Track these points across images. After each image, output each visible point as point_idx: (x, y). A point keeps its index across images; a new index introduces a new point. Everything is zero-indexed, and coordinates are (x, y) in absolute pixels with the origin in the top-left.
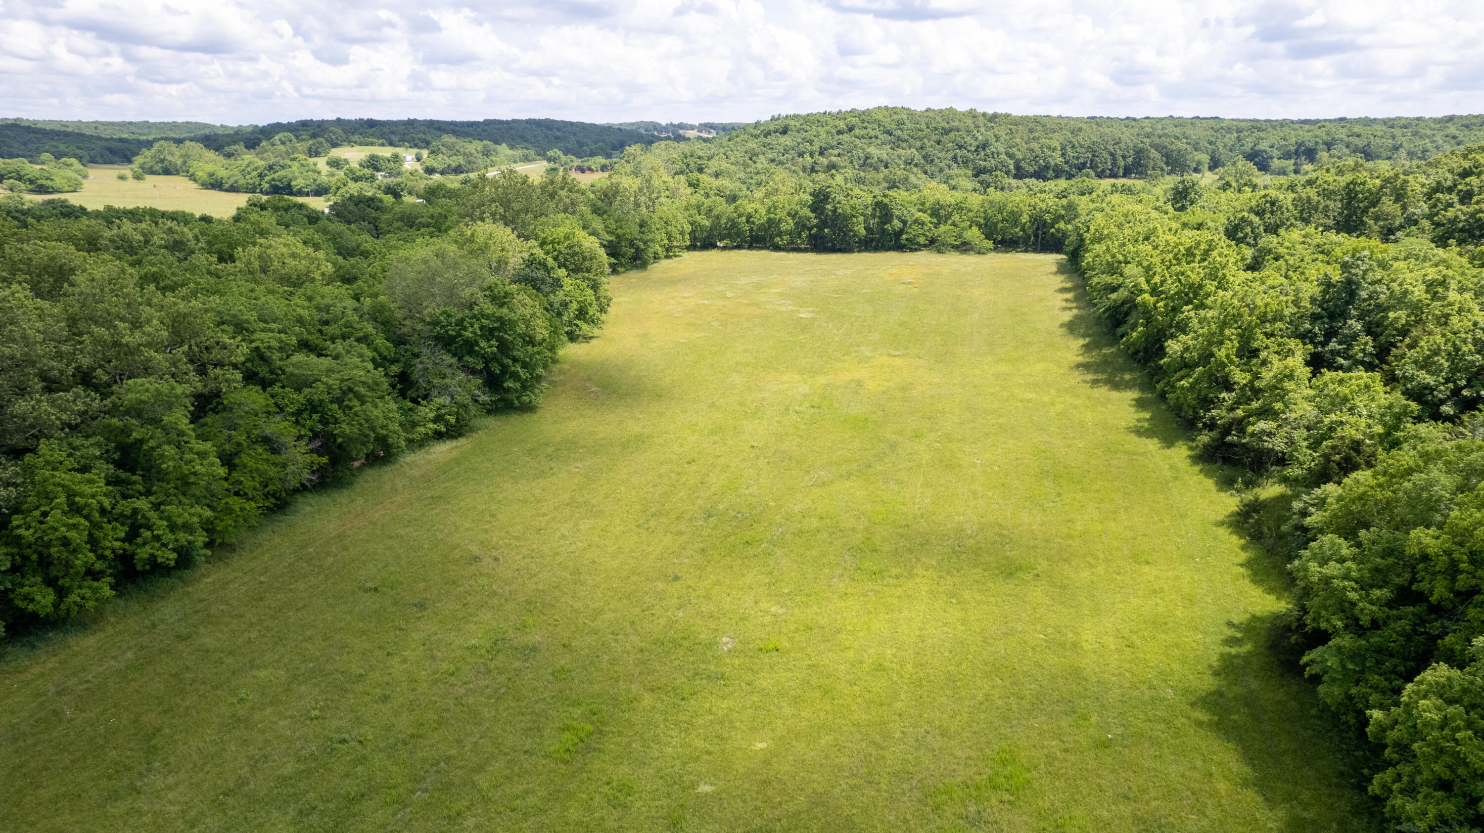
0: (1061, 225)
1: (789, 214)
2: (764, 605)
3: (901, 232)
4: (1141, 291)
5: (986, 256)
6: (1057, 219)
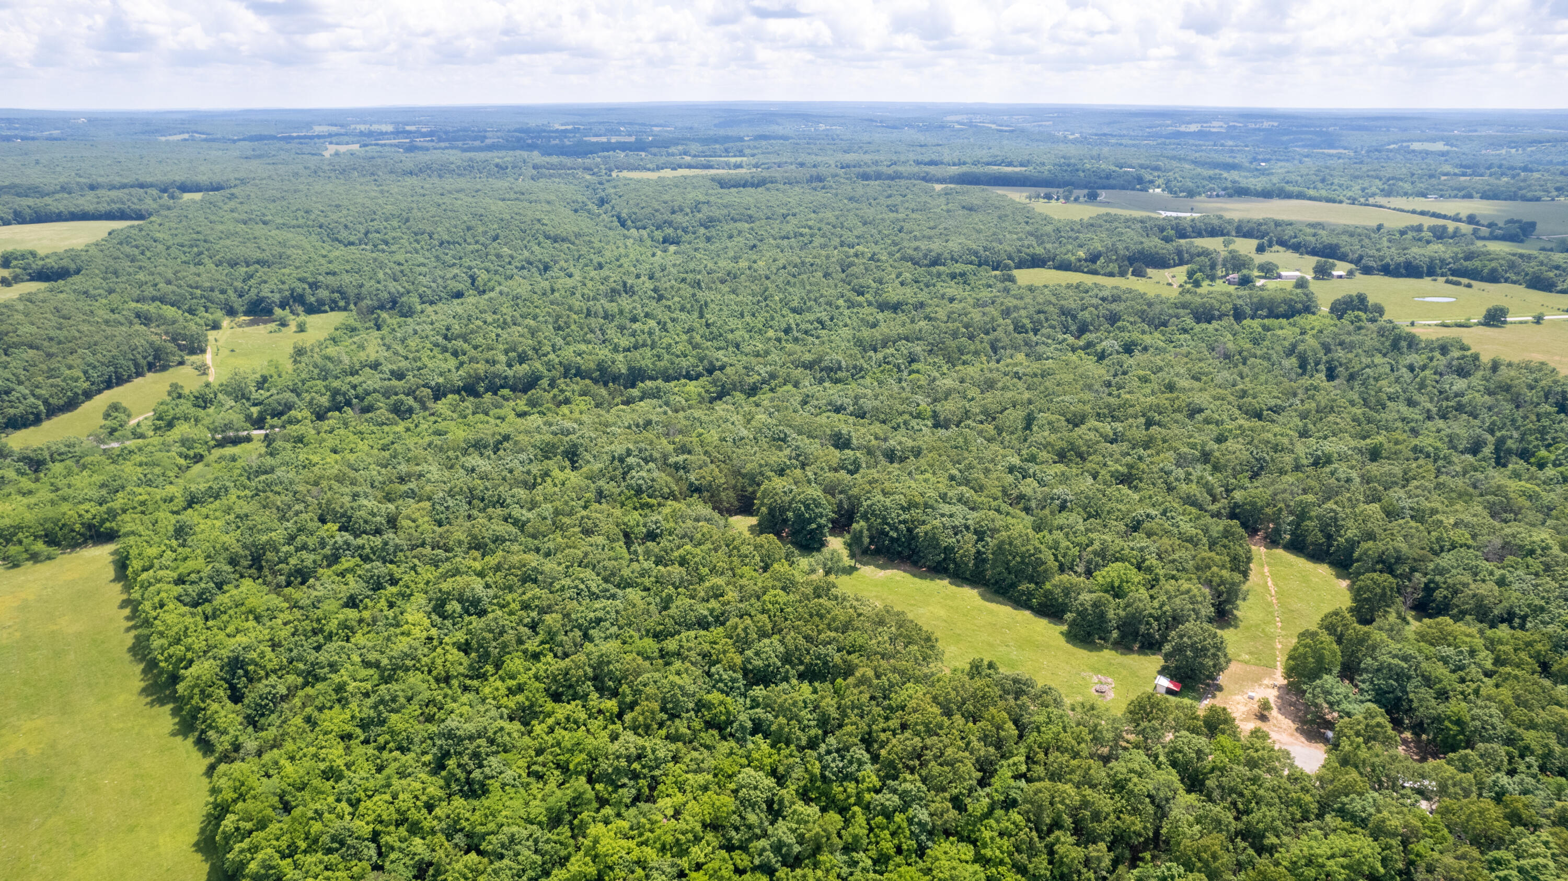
0: (108, 525)
5: (57, 561)
6: (104, 521)
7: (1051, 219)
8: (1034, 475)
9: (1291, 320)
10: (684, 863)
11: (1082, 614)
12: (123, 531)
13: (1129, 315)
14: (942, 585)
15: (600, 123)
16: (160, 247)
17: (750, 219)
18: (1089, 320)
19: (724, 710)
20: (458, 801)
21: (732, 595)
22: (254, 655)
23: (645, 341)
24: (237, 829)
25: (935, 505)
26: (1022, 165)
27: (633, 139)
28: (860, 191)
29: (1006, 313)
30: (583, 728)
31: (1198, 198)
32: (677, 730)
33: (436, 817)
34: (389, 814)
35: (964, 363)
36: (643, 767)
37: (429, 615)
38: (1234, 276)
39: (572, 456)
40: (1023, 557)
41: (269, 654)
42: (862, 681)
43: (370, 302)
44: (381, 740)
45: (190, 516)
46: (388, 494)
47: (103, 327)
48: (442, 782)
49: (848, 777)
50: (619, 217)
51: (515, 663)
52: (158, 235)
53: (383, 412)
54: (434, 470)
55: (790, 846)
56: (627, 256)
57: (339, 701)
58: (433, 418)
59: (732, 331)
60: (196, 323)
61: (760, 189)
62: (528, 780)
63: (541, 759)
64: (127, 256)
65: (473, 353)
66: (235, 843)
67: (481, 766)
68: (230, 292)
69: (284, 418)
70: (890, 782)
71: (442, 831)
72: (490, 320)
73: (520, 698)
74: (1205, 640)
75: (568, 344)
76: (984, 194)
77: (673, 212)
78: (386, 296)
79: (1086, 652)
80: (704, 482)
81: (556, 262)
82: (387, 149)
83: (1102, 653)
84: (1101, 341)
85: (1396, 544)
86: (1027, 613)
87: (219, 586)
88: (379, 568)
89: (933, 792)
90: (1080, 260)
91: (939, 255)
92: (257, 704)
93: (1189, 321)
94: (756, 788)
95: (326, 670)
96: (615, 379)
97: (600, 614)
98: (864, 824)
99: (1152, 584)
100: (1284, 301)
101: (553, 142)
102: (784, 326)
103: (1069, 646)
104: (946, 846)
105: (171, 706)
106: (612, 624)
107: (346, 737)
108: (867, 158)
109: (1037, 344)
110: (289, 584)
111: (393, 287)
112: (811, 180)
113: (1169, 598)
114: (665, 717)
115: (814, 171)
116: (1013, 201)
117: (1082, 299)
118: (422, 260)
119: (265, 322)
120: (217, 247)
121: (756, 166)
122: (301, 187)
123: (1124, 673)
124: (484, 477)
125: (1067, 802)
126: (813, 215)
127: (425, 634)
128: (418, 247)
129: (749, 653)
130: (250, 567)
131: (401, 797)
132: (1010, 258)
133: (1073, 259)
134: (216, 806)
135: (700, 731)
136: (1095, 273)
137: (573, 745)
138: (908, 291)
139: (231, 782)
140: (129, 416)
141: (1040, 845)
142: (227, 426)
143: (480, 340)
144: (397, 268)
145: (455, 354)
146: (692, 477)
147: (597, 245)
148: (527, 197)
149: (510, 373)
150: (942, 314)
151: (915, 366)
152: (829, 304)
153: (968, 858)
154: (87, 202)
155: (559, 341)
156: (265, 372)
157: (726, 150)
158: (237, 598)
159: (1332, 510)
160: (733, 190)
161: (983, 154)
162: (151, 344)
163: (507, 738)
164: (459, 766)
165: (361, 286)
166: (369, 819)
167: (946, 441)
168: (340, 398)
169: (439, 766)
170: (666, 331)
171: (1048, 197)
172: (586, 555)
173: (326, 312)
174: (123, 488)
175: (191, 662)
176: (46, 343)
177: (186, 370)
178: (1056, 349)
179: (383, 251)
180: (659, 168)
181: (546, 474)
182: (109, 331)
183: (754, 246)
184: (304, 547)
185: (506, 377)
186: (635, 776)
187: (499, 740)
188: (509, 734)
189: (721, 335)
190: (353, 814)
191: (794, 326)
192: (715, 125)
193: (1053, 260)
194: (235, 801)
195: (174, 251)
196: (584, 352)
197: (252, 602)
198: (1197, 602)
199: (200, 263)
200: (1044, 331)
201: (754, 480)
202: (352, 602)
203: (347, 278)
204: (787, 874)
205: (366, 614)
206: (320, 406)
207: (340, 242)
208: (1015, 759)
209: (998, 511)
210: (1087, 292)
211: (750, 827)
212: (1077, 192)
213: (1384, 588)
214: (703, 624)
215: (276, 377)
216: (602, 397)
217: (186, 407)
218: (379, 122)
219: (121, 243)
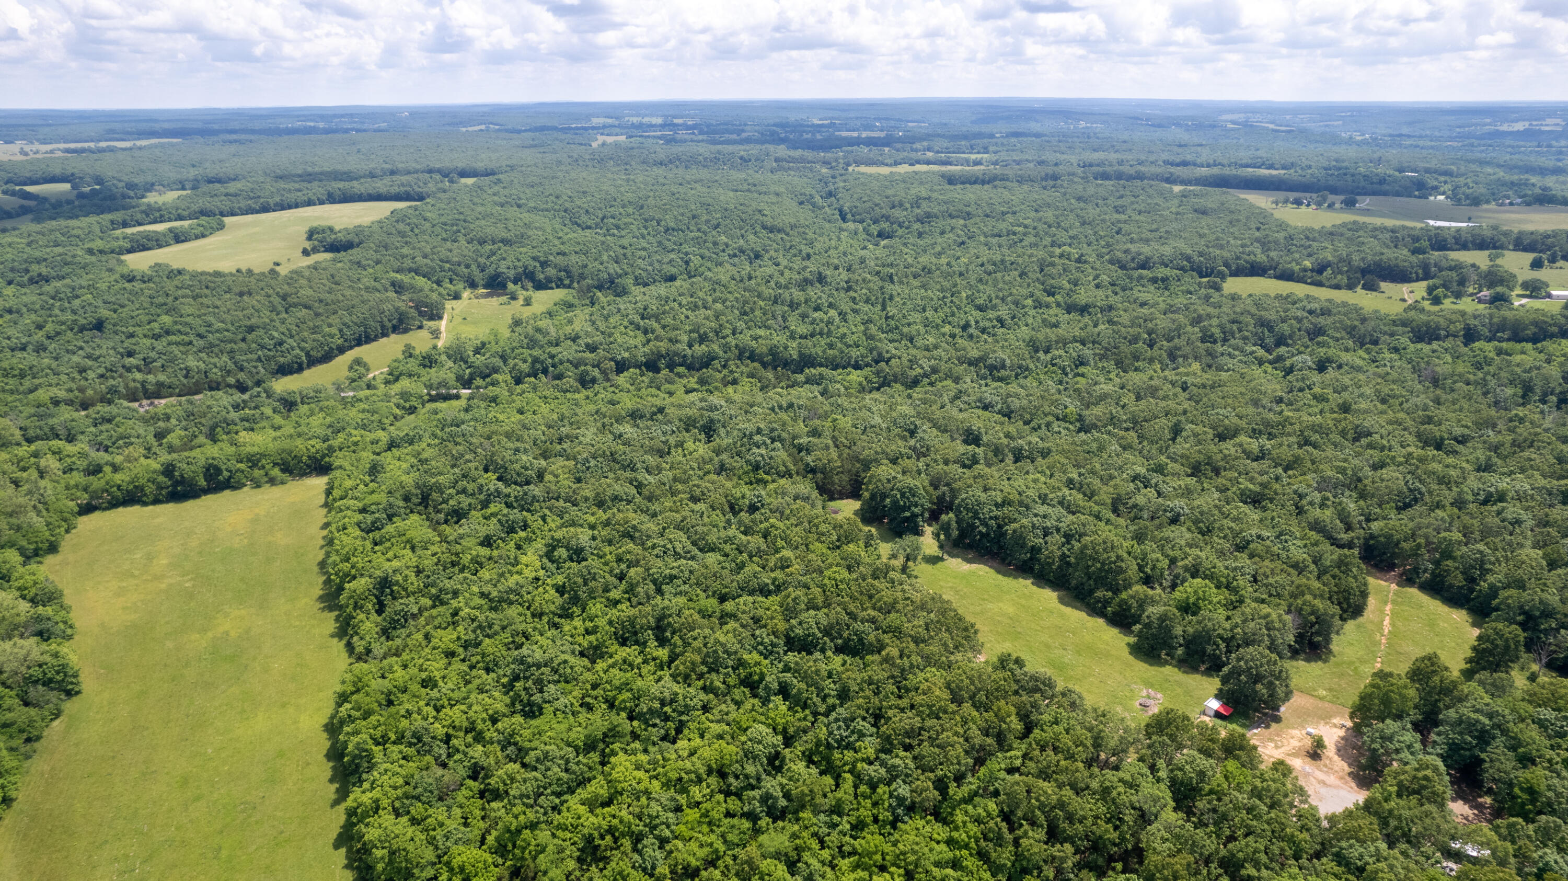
1: (149, 480)
3: (230, 477)
4: (333, 573)
5: (287, 486)
6: (324, 456)
7: (1287, 225)
8: (1156, 485)
9: (1539, 345)
10: (682, 800)
11: (1148, 626)
12: (336, 464)
13: (1336, 329)
14: (1025, 585)
15: (857, 118)
16: (428, 225)
17: (969, 216)
18: (1287, 333)
19: (758, 671)
20: (518, 719)
21: (796, 567)
22: (399, 578)
23: (821, 330)
24: (349, 716)
25: (1032, 505)
26: (1284, 168)
27: (882, 134)
28: (1091, 190)
29: (1197, 321)
30: (636, 671)
31: (1485, 206)
32: (712, 683)
33: (497, 730)
34: (463, 722)
35: (1136, 369)
36: (674, 711)
37: (541, 557)
38: (1485, 293)
39: (709, 431)
40: (1103, 564)
42: (887, 660)
43: (590, 282)
44: (474, 660)
45: (388, 458)
46: (545, 451)
47: (363, 293)
48: (508, 701)
49: (849, 746)
50: (841, 211)
51: (595, 608)
52: (428, 214)
53: (570, 381)
54: (589, 434)
55: (776, 799)
56: (836, 248)
57: (454, 623)
58: (613, 389)
59: (909, 325)
60: (440, 294)
61: (986, 187)
62: (579, 709)
63: (594, 693)
64: (399, 233)
65: (660, 331)
67: (541, 691)
68: (473, 267)
69: (488, 380)
70: (883, 756)
71: (499, 742)
72: (684, 302)
73: (592, 638)
74: (1262, 665)
75: (749, 328)
76: (1223, 198)
77: (893, 207)
78: (606, 276)
79: (1146, 666)
80: (819, 464)
81: (767, 251)
82: (650, 141)
83: (1162, 669)
84: (1293, 355)
85: (1545, 596)
86: (1101, 621)
87: (390, 518)
88: (516, 515)
89: (920, 771)
90: (1305, 270)
91: (1148, 259)
92: (392, 619)
93: (1404, 340)
94: (760, 742)
95: (449, 596)
96: (786, 364)
97: (674, 572)
98: (851, 791)
99: (1233, 606)
100: (1535, 323)
101: (805, 136)
102: (962, 323)
103: (1131, 658)
104: (920, 823)
105: (337, 613)
106: (685, 583)
107: (450, 654)
108: (1113, 157)
109: (1222, 354)
110: (446, 522)
111: (614, 268)
112: (1046, 178)
113: (1244, 621)
114: (705, 669)
115: (1050, 170)
116: (1252, 206)
117: (1286, 311)
118: (645, 245)
119: (499, 295)
120: (472, 226)
121: (995, 163)
122: (559, 174)
123: (1179, 690)
124: (627, 443)
125: (1042, 798)
126: (1033, 214)
127: (534, 574)
128: (645, 232)
129: (793, 622)
130: (420, 504)
131: (474, 708)
132: (1226, 265)
133: (1297, 268)
134: (341, 696)
135: (734, 686)
136: (1319, 284)
137: (622, 684)
138: (1100, 293)
140: (368, 370)
141: (1009, 837)
142: (443, 384)
143: (669, 320)
144: (622, 251)
145: (646, 332)
146: (809, 459)
147: (810, 235)
148: (758, 188)
149: (689, 352)
150: (1125, 318)
151: (1081, 370)
152: (1016, 303)
153: (940, 838)
154: (381, 186)
155: (741, 325)
156: (485, 339)
157: (972, 147)
158: (402, 529)
159: (1481, 552)
160: (959, 186)
161: (1244, 155)
162: (397, 309)
163: (568, 670)
164: (525, 689)
165: (586, 266)
166: (445, 723)
167: (1081, 445)
168: (538, 366)
169: (508, 687)
170: (846, 321)
171: (1298, 203)
172: (684, 519)
173: (552, 288)
174: (344, 429)
175: (354, 578)
176: (317, 305)
177: (424, 334)
178: (1241, 361)
179: (614, 235)
180: (896, 163)
181: (680, 444)
182: (366, 296)
183: (963, 243)
184: (464, 491)
185: (685, 356)
186: (667, 718)
187: (562, 671)
188: (572, 668)
189: (897, 328)
190: (436, 718)
191: (973, 323)
192: (973, 122)
193: (1275, 269)
194: (353, 693)
195: (438, 229)
196: (760, 337)
197: (411, 534)
198: (1274, 628)
199: (455, 241)
200: (1232, 341)
201: (867, 465)
202: (487, 542)
203: (574, 258)
204: (768, 824)
205: (495, 553)
206: (521, 372)
207: (579, 225)
208: (1012, 753)
209: (1098, 517)
210: (1294, 303)
211: (747, 777)
212: (1331, 198)
213: (1507, 640)
214: (765, 592)
215: (493, 343)
216: (769, 380)
217: (412, 365)
218: (652, 115)
219: (397, 221)
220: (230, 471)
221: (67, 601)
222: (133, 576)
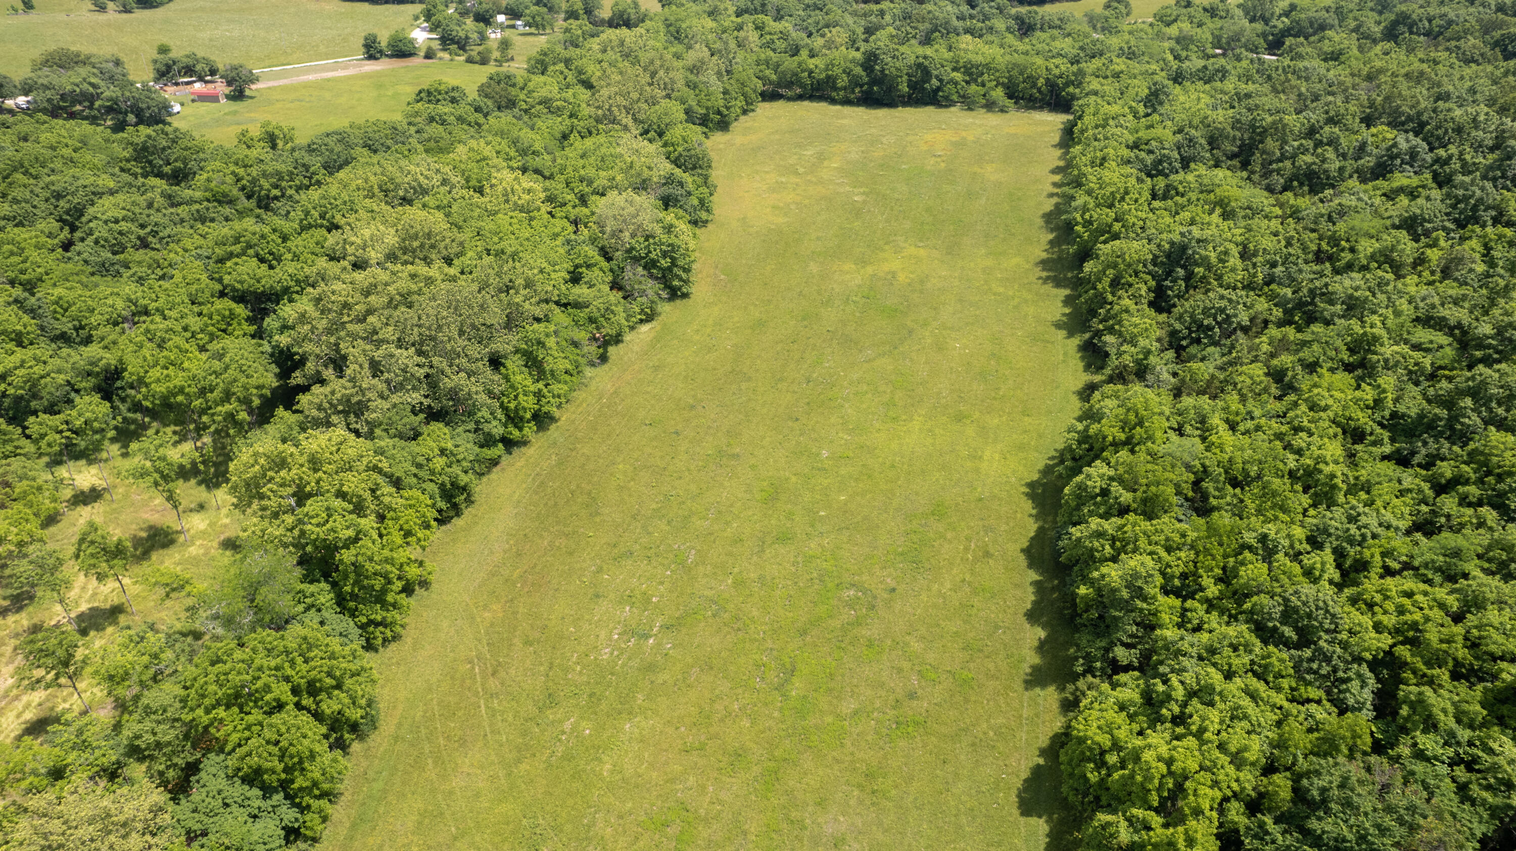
0: (1071, 89)
1: (844, 71)
2: (840, 435)
3: (939, 89)
4: (1077, 224)
5: (1007, 116)
6: (1068, 84)
12: (1080, 100)
22: (1209, 255)
24: (1105, 492)
41: (1234, 260)
57: (1354, 366)
66: (1091, 513)
87: (1186, 161)
92: (1194, 320)
95: (1339, 309)
105: (1067, 292)
107: (1351, 432)
110: (1287, 188)
130: (1235, 156)
134: (1085, 437)
139: (1121, 411)
140: (1129, 13)
158: (1206, 181)
166: (1382, 619)
174: (1102, 54)
175: (1116, 237)
190: (1343, 588)
194: (1116, 445)
197: (1226, 193)
202: (1409, 230)
205: (1434, 254)
220: (941, 81)
221: (717, 175)
222: (796, 173)
